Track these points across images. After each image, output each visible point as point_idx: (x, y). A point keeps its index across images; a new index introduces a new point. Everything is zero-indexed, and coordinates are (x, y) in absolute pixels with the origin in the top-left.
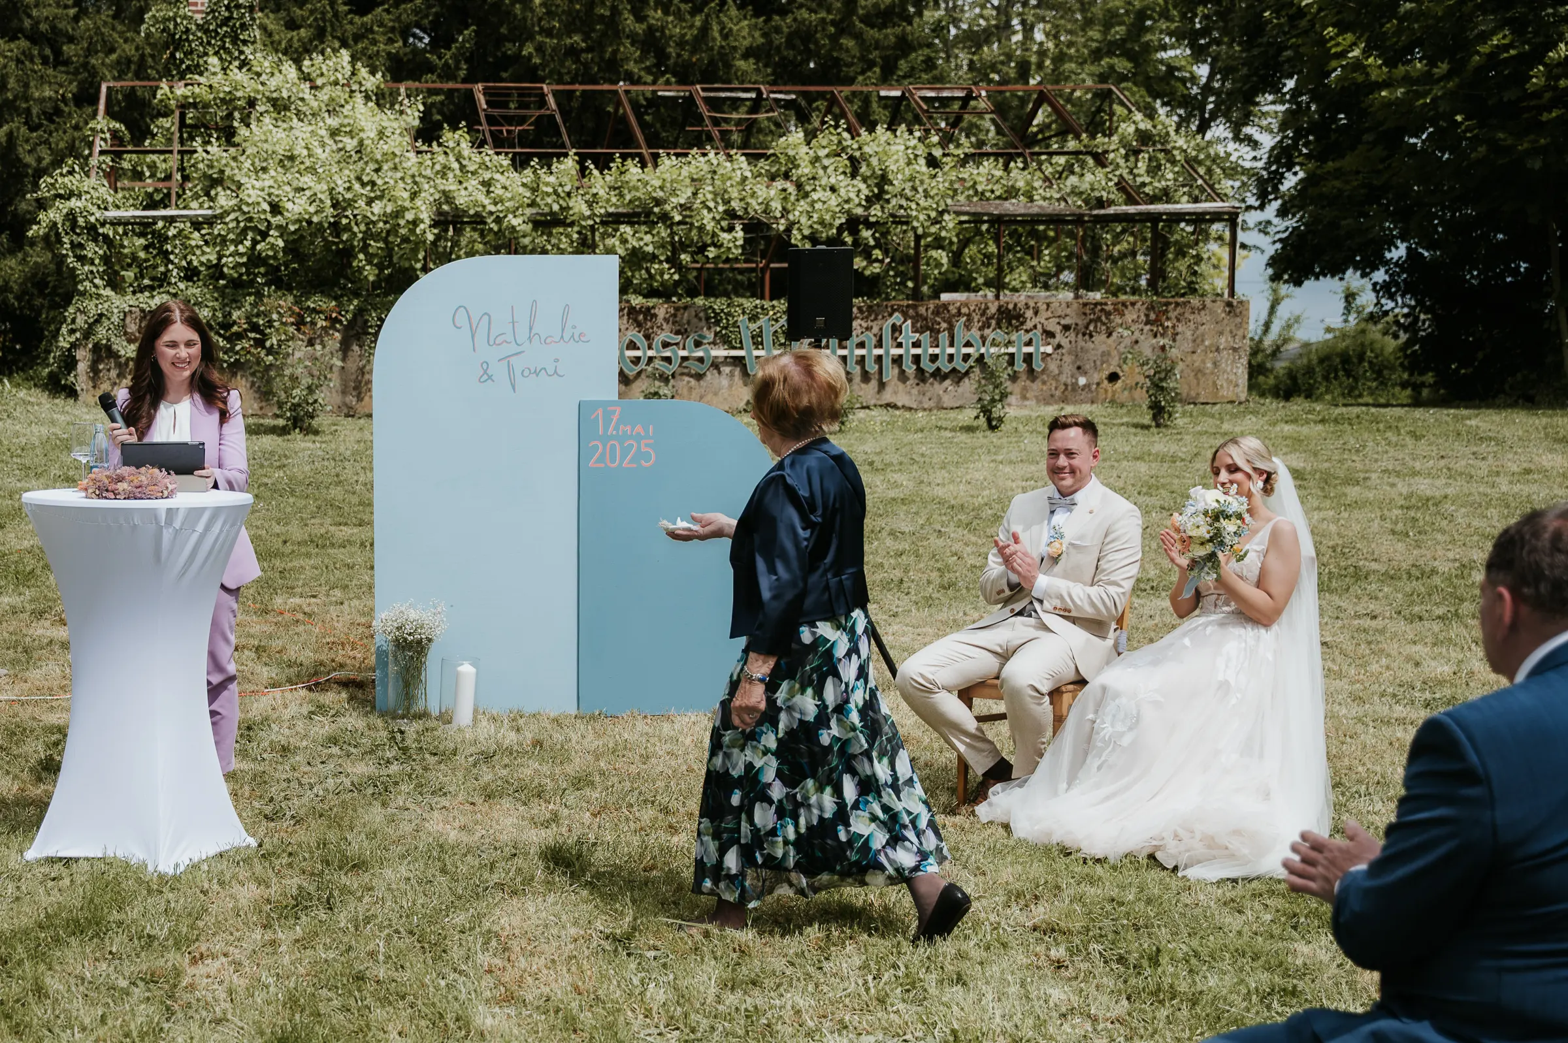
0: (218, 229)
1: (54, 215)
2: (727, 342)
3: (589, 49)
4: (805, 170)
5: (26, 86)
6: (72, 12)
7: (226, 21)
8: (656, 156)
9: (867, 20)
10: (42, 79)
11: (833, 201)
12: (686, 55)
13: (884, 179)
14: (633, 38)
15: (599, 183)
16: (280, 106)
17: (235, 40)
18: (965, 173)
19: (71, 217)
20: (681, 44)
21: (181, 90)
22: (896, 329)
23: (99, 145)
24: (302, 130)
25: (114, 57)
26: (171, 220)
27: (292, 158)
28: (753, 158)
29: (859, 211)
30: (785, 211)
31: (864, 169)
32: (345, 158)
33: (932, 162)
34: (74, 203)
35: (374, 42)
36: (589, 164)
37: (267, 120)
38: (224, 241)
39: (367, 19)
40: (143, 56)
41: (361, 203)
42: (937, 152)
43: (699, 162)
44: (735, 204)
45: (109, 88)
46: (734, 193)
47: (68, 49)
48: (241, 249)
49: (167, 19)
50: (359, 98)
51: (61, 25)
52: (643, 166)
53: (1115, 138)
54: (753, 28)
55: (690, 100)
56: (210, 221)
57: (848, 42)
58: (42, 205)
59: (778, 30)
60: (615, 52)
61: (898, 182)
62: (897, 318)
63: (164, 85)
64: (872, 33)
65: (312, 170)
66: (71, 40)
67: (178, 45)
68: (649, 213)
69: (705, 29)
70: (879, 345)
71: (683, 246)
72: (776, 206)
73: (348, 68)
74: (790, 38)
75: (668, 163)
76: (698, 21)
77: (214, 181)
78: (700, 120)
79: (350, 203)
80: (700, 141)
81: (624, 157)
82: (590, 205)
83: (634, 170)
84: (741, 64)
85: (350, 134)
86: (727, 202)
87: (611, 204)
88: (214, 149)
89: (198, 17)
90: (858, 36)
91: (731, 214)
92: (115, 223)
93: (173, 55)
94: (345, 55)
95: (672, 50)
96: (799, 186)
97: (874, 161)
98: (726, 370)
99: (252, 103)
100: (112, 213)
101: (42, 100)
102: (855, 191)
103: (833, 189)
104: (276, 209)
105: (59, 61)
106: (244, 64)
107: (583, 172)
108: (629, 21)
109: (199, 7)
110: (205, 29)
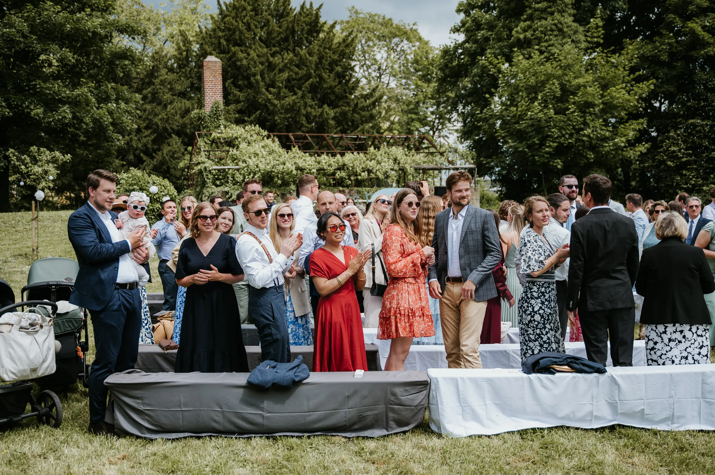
0: (242, 172)
7: (215, 114)
17: (218, 119)
26: (229, 169)
28: (364, 154)
38: (244, 174)
45: (198, 134)
49: (199, 113)
54: (332, 112)
55: (341, 138)
56: (238, 169)
64: (363, 113)
67: (202, 120)
73: (259, 130)
74: (340, 113)
76: (320, 111)
86: (362, 165)
89: (208, 113)
92: (215, 170)
93: (201, 123)
94: (256, 125)
99: (236, 138)
108: (304, 112)
109: (207, 109)
110: (210, 116)
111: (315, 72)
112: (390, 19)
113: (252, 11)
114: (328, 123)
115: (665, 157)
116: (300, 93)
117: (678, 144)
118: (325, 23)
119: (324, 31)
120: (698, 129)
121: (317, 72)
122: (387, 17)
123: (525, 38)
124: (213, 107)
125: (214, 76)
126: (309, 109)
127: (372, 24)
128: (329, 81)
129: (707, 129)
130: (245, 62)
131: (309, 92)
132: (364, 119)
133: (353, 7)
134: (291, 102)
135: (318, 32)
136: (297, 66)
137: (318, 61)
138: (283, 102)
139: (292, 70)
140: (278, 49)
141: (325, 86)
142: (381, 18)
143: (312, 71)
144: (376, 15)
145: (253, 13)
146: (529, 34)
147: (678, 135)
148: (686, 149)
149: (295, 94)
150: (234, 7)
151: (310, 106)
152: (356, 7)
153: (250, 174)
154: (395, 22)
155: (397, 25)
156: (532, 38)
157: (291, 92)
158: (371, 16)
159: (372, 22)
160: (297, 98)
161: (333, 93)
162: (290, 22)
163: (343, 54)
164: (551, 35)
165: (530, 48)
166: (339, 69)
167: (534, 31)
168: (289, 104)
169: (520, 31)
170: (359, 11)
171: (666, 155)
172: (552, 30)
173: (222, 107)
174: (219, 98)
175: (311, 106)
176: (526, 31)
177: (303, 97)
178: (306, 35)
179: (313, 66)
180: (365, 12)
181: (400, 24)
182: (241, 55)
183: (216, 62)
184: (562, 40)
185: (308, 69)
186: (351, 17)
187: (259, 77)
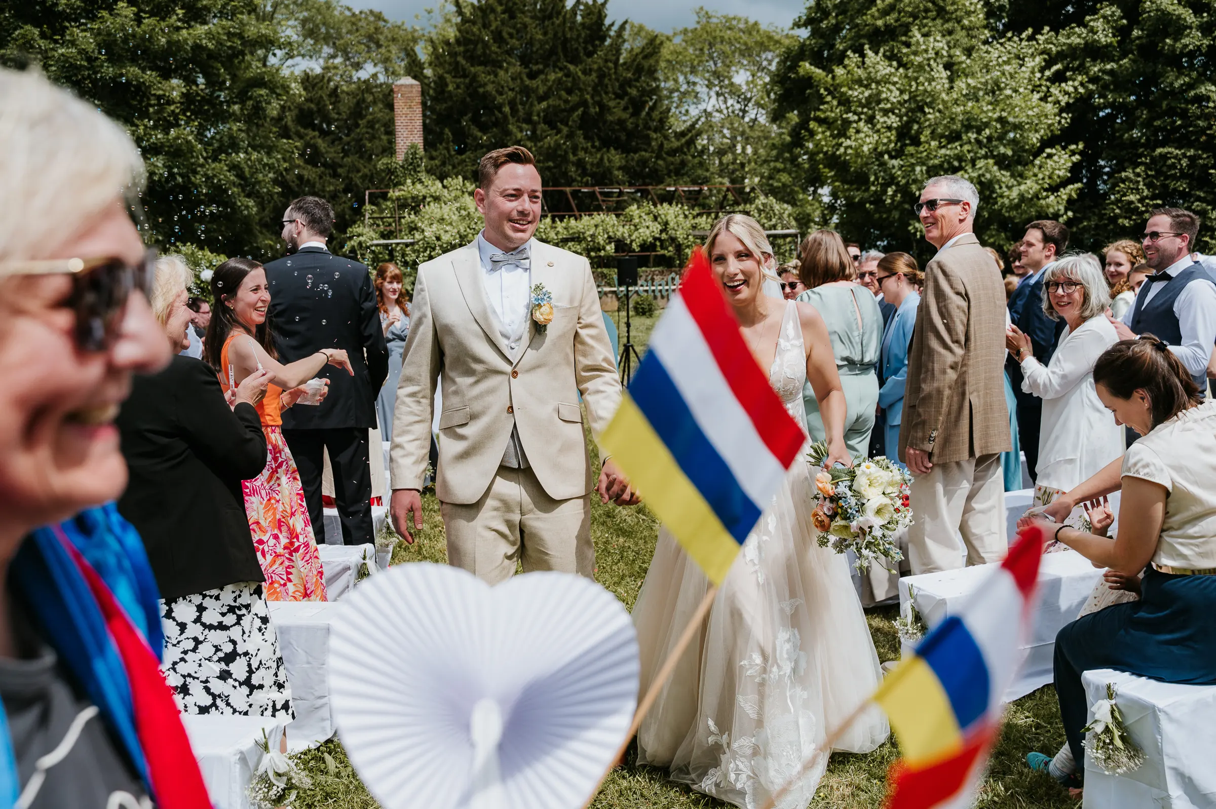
0: (416, 247)
1: (354, 243)
2: (610, 285)
3: (555, 167)
4: (637, 220)
5: (324, 186)
6: (341, 155)
7: (411, 164)
8: (581, 216)
9: (668, 154)
10: (330, 183)
11: (648, 232)
12: (594, 169)
13: (666, 224)
14: (573, 163)
15: (560, 226)
16: (437, 199)
17: (415, 171)
18: (697, 221)
19: (360, 243)
20: (592, 164)
21: (397, 194)
22: (673, 279)
23: (367, 216)
24: (446, 209)
25: (360, 174)
26: (398, 244)
27: (443, 219)
28: (618, 216)
29: (658, 236)
30: (630, 236)
31: (659, 219)
32: (463, 218)
33: (686, 217)
34: (361, 238)
35: (466, 166)
36: (557, 219)
37: (432, 204)
38: (418, 251)
39: (463, 157)
40: (372, 174)
41: (470, 235)
42: (687, 213)
43: (598, 218)
44: (611, 234)
45: (370, 194)
46: (611, 230)
47: (340, 170)
48: (426, 254)
49: (387, 164)
50: (466, 195)
51: (336, 160)
52: (576, 219)
53: (753, 206)
54: (620, 159)
55: (594, 193)
56: (412, 244)
57: (661, 162)
58: (351, 238)
59: (633, 159)
60: (566, 169)
61: (672, 224)
62: (673, 275)
63: (391, 191)
64: (670, 159)
65: (451, 224)
66: (341, 166)
67: (392, 173)
68: (579, 237)
69: (602, 159)
70: (667, 284)
71: (593, 249)
72: (626, 235)
73: (461, 184)
74: (638, 162)
75: (586, 219)
76: (599, 156)
77: (413, 228)
78: (597, 200)
79: (466, 236)
80: (598, 209)
81: (570, 216)
82: (556, 234)
83: (573, 222)
84: (616, 173)
85: (465, 210)
86: (608, 233)
87: (564, 234)
88: (413, 216)
89: (400, 163)
90: (664, 159)
91: (609, 237)
92: (377, 245)
93: (390, 178)
94: (460, 177)
95: (588, 167)
96: (635, 226)
97: (663, 216)
98: (610, 295)
99: (424, 197)
100: (375, 242)
101: (330, 191)
102: (656, 228)
103: (648, 227)
104: (438, 239)
105: (335, 175)
106: (421, 182)
107: (554, 221)
108: (571, 157)
109: (400, 158)
110: (402, 167)
111: (592, 97)
112: (756, 24)
113: (504, 12)
114: (611, 173)
115: (1117, 211)
116: (565, 130)
117: (1137, 189)
118: (612, 24)
119: (610, 37)
120: (1169, 162)
121: (597, 98)
122: (751, 21)
123: (886, 25)
124: (407, 153)
125: (410, 107)
126: (581, 154)
127: (729, 32)
128: (615, 110)
129: (1184, 162)
130: (490, 88)
131: (580, 128)
132: (672, 167)
133: (702, 8)
134: (552, 145)
135: (603, 39)
136: (569, 92)
137: (596, 80)
138: (539, 144)
139: (560, 98)
140: (541, 67)
141: (610, 118)
142: (743, 21)
143: (588, 97)
144: (734, 19)
145: (506, 16)
146: (891, 19)
147: (1138, 175)
148: (1152, 199)
149: (559, 131)
150: (480, 8)
151: (583, 149)
152: (705, 8)
153: (425, 251)
154: (763, 27)
155: (765, 32)
156: (897, 24)
157: (552, 129)
158: (728, 19)
159: (730, 29)
160: (561, 138)
161: (624, 129)
162: (559, 25)
163: (639, 70)
164: (925, 18)
165: (893, 40)
166: (634, 92)
167: (899, 13)
168: (550, 147)
169: (876, 14)
170: (710, 13)
171: (1118, 207)
172: (927, 10)
173: (421, 152)
174: (418, 140)
175: (586, 150)
176: (888, 14)
177: (570, 136)
178: (583, 45)
179: (590, 89)
180: (719, 15)
181: (772, 29)
182: (483, 78)
183: (412, 86)
184: (942, 25)
185: (582, 96)
186: (698, 22)
187: (507, 109)
